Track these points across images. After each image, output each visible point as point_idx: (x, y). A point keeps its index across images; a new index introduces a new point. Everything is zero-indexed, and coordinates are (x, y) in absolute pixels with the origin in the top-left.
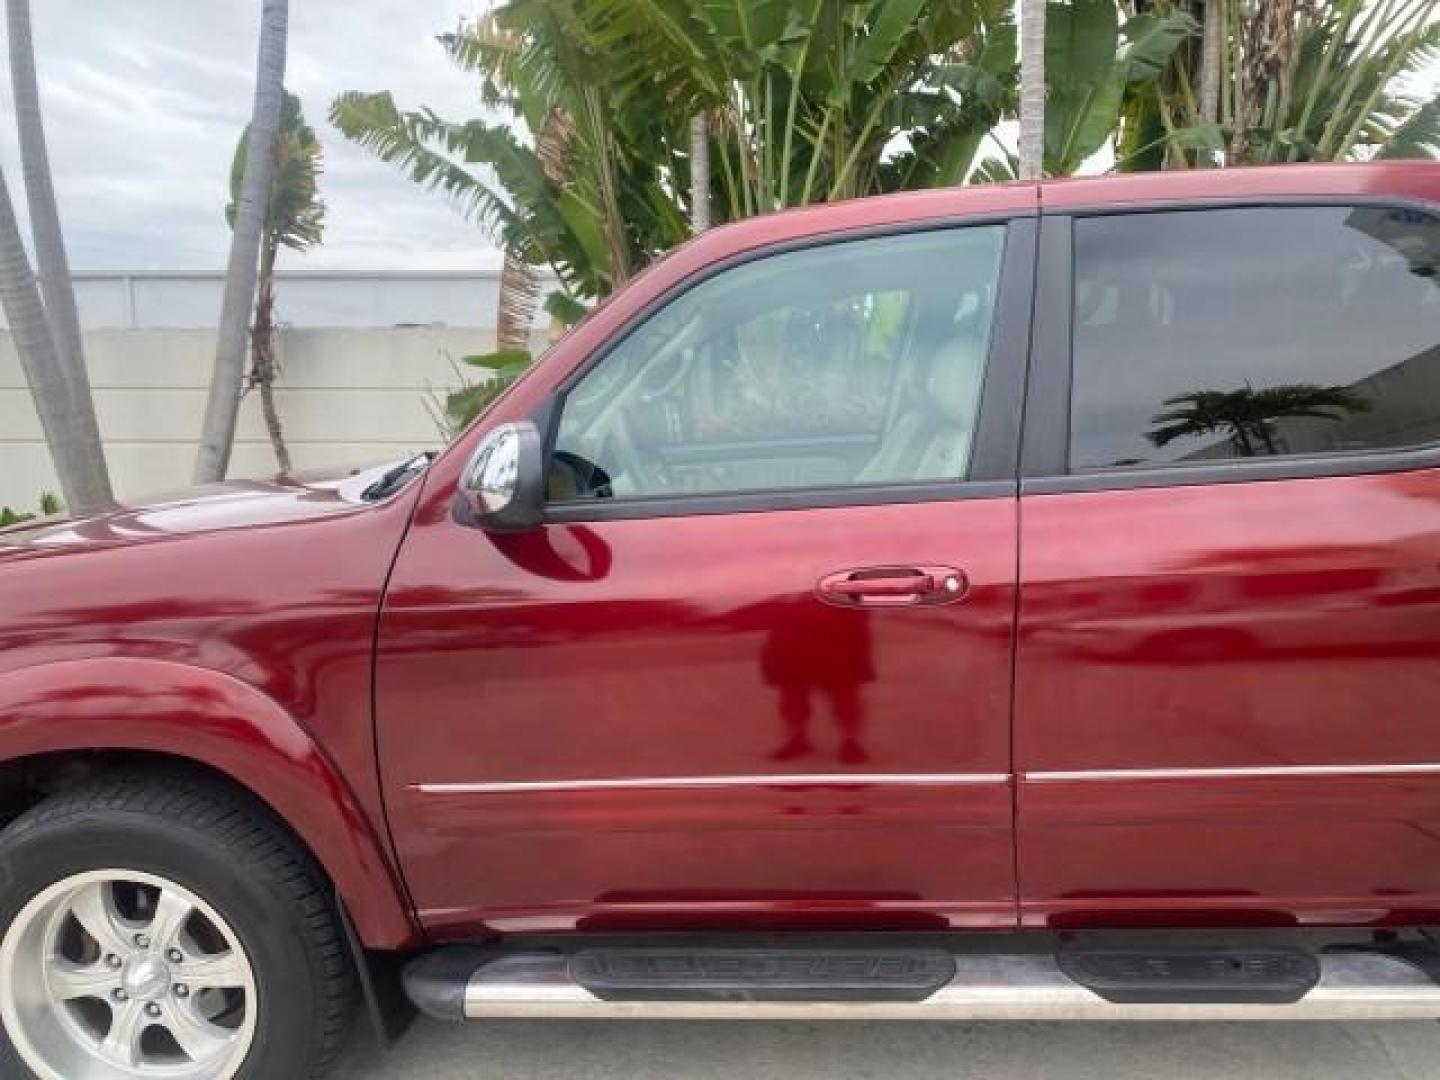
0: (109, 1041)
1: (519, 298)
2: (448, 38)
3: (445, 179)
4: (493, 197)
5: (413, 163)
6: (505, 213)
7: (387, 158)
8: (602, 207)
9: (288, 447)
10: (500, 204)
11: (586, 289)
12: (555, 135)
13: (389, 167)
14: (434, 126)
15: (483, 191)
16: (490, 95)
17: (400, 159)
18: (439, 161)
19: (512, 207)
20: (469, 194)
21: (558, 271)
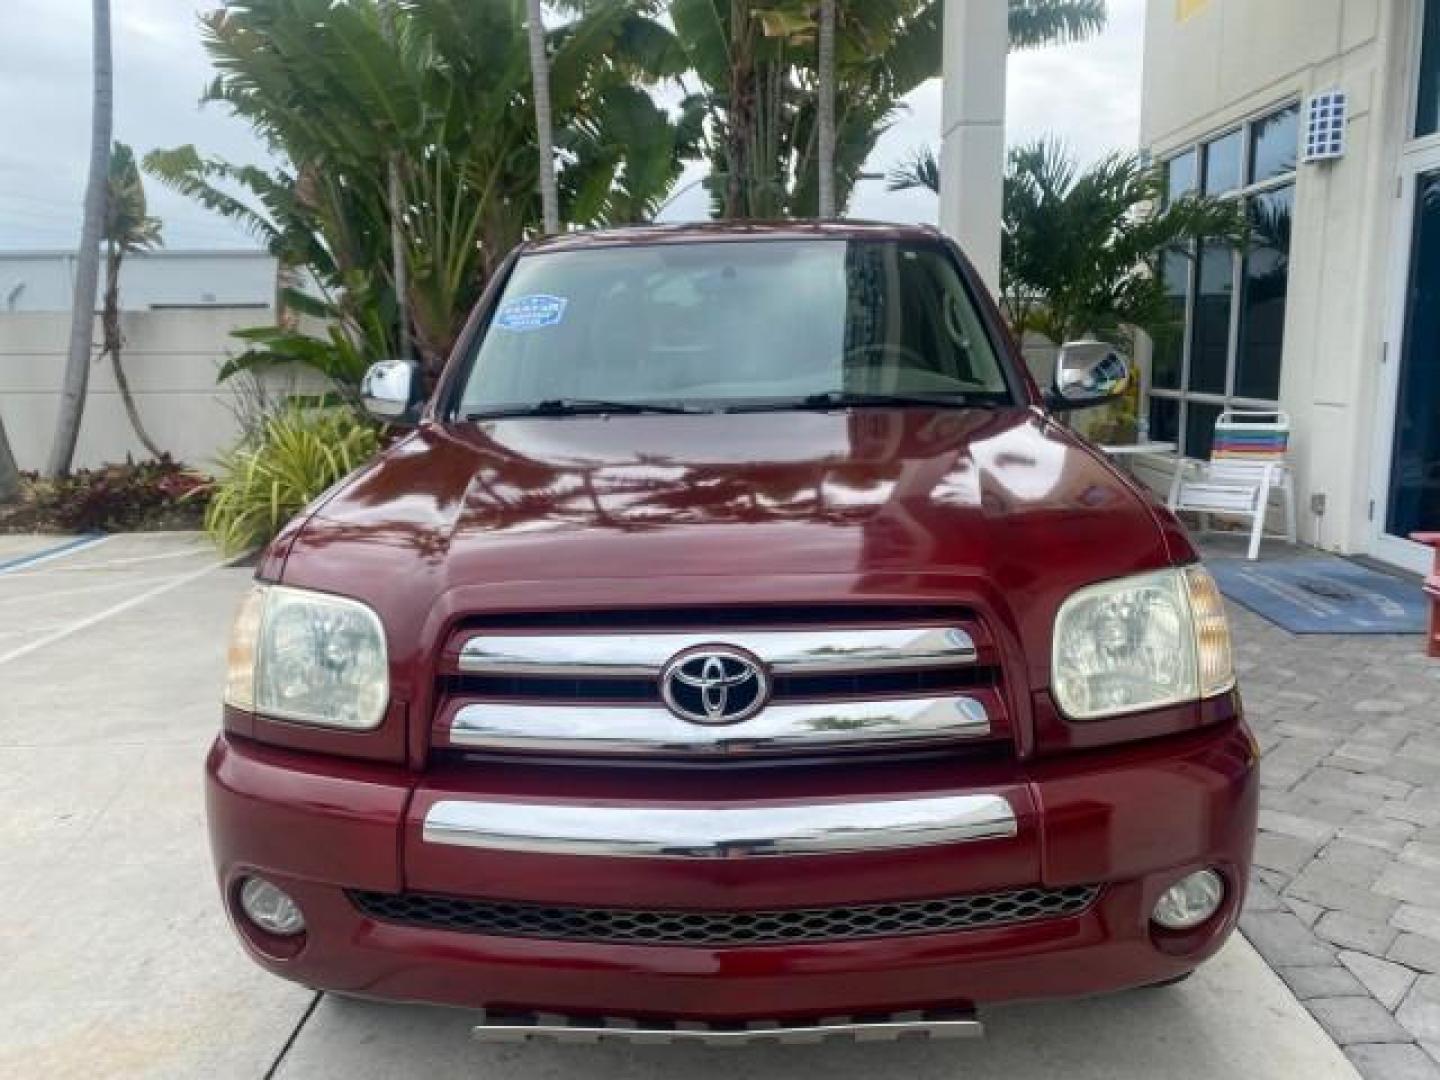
3: (226, 210)
4: (262, 220)
6: (270, 232)
7: (187, 192)
9: (131, 395)
10: (266, 226)
11: (333, 283)
12: (310, 173)
13: (187, 199)
14: (223, 170)
15: (254, 216)
17: (195, 193)
18: (222, 196)
20: (243, 219)
21: (311, 270)
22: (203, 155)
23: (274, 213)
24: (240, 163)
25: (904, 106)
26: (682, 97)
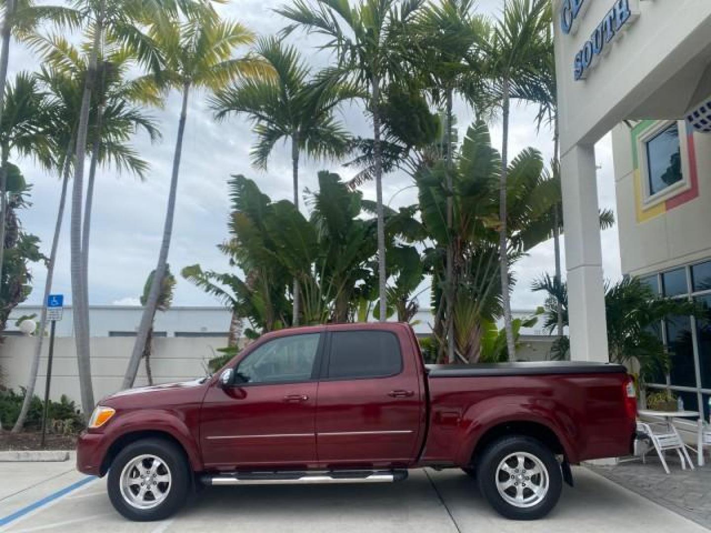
0: (139, 495)
1: (237, 328)
2: (219, 246)
3: (215, 293)
4: (230, 297)
5: (205, 287)
6: (234, 302)
7: (198, 285)
8: (265, 299)
10: (232, 300)
11: (259, 326)
12: (252, 277)
13: (197, 288)
14: (213, 275)
15: (227, 295)
16: (232, 263)
17: (202, 285)
18: (214, 286)
19: (236, 299)
20: (222, 297)
21: (250, 320)
22: (204, 269)
23: (237, 294)
24: (222, 273)
25: (528, 255)
26: (424, 248)
